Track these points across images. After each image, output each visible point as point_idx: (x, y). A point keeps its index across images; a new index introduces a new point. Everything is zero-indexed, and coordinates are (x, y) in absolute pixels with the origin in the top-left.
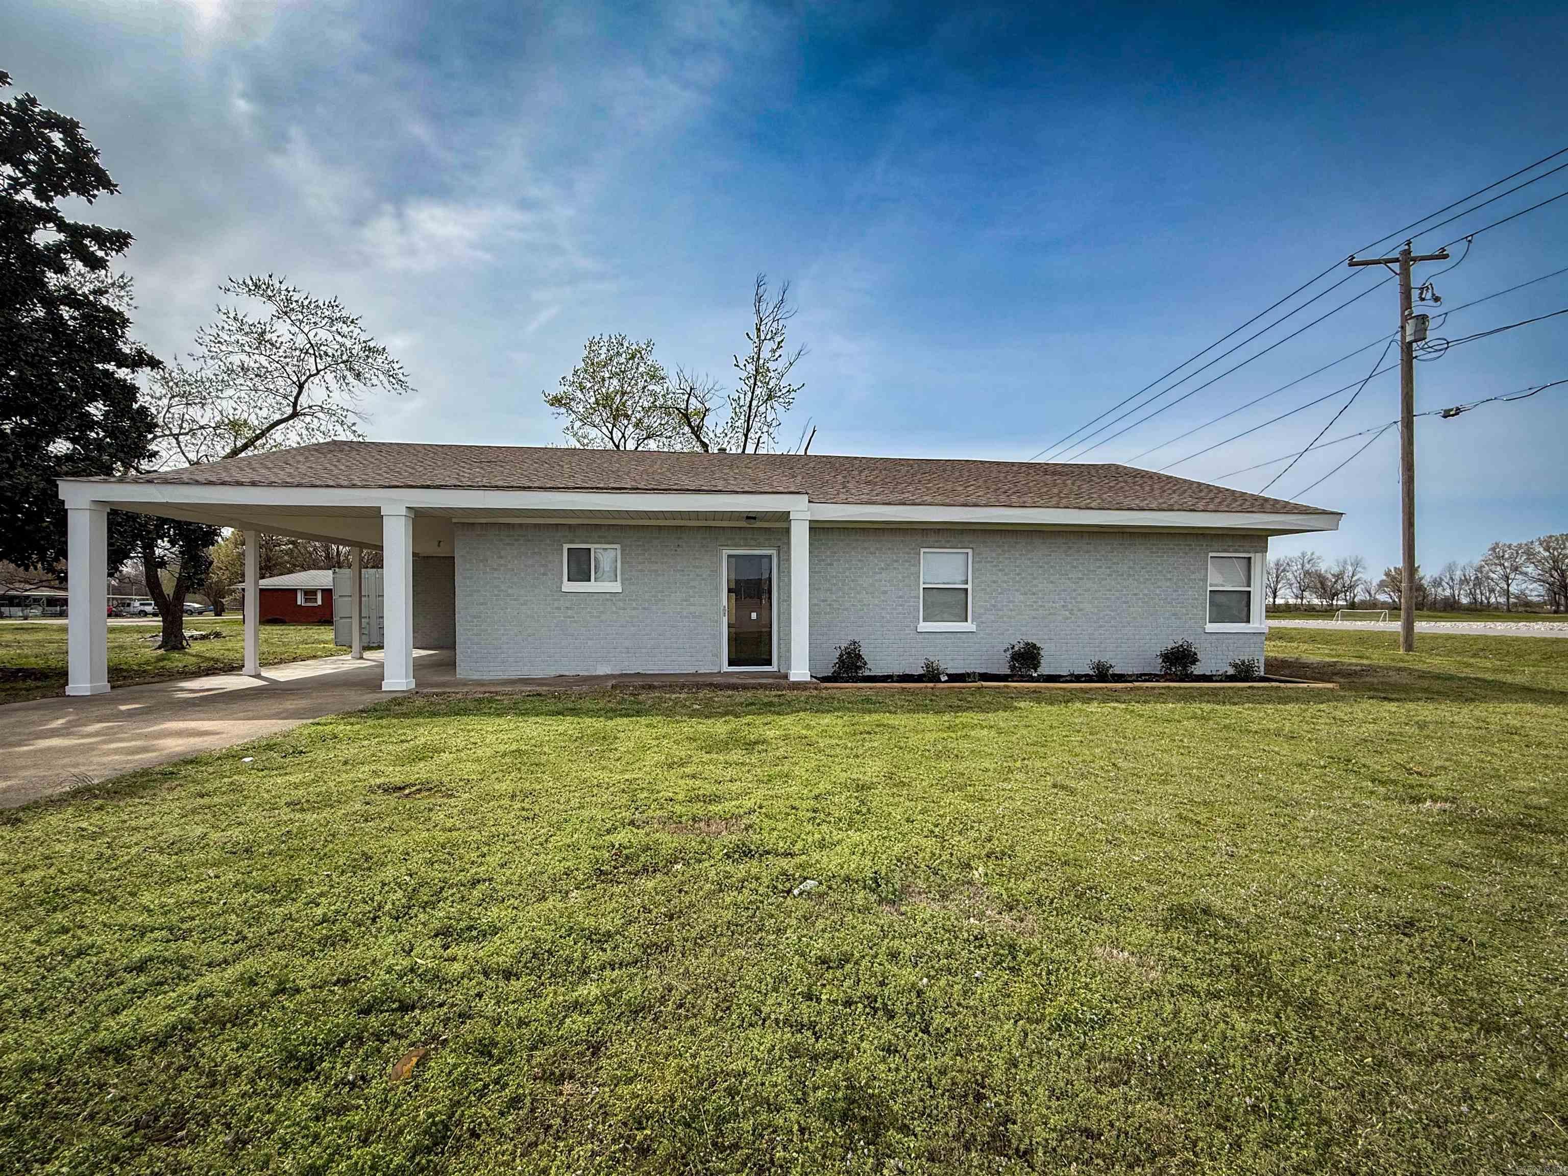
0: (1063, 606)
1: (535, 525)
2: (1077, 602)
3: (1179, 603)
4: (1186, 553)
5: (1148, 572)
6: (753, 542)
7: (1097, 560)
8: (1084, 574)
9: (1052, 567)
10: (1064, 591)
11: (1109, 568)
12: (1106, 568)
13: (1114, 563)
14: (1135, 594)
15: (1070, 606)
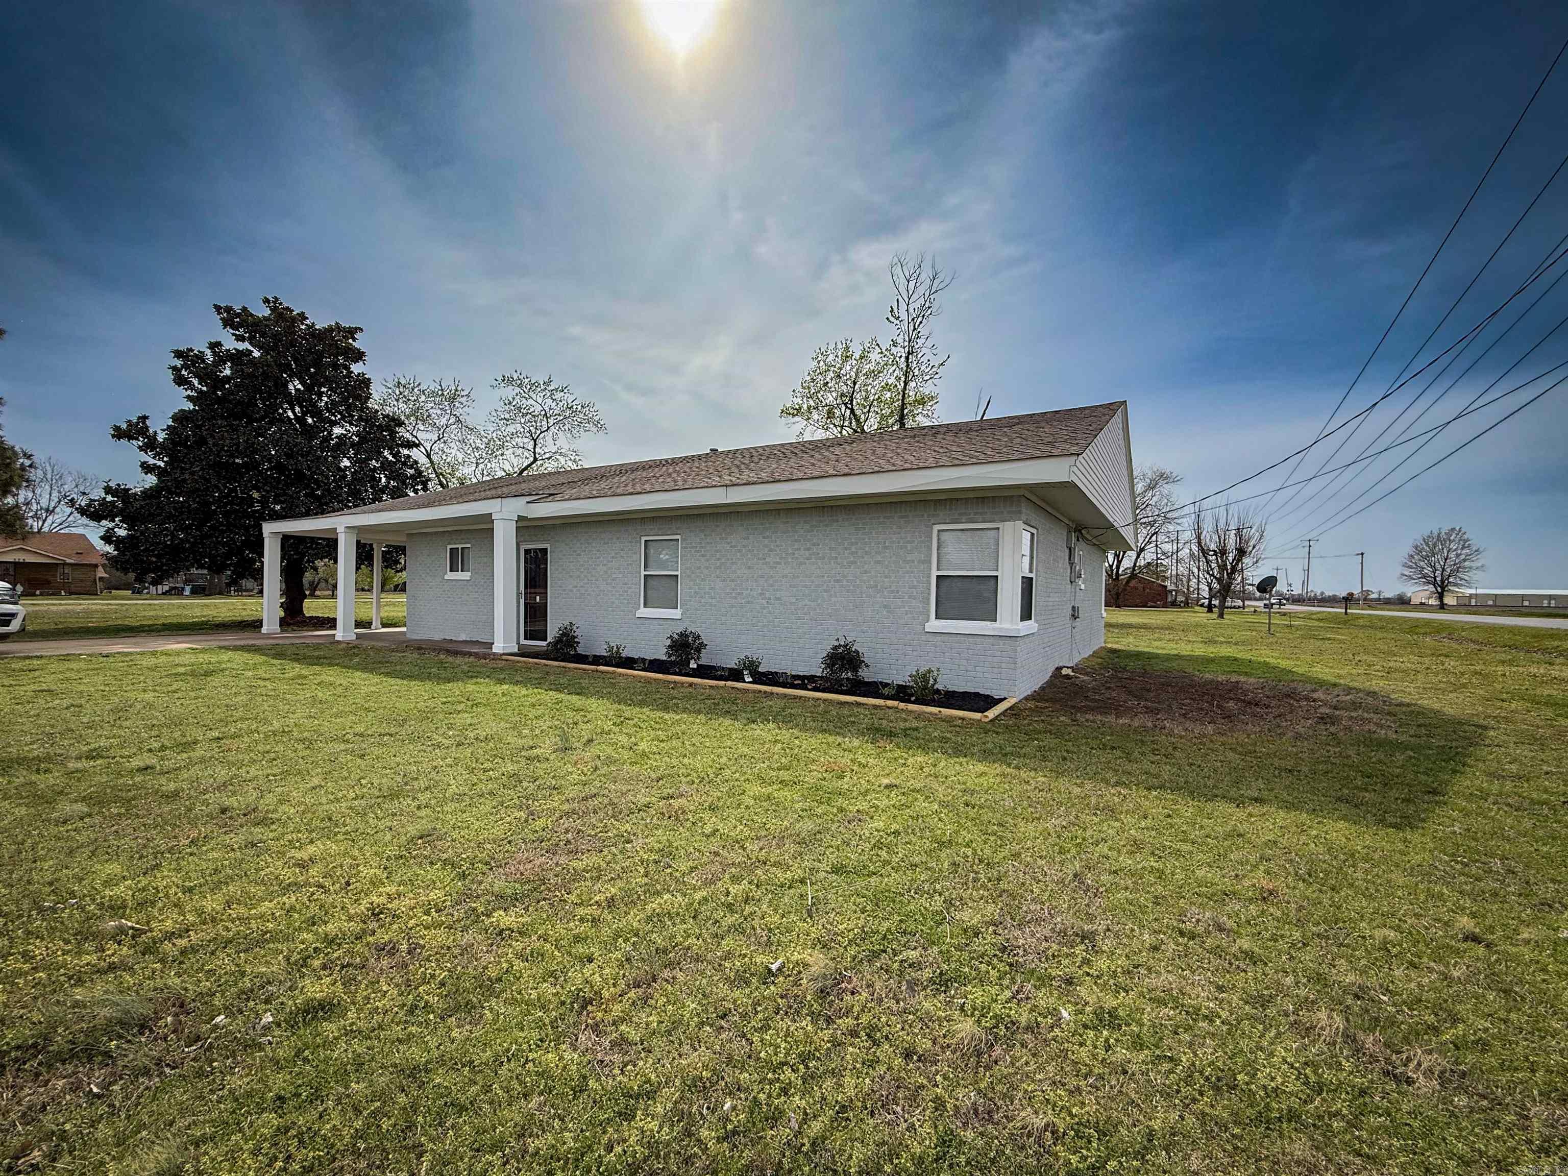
0: (761, 594)
1: (436, 533)
2: (774, 590)
3: (892, 592)
4: (900, 528)
5: (852, 553)
6: (534, 538)
7: (796, 541)
8: (781, 558)
9: (749, 551)
10: (762, 577)
11: (808, 549)
12: (805, 550)
13: (814, 545)
14: (838, 581)
15: (767, 595)
